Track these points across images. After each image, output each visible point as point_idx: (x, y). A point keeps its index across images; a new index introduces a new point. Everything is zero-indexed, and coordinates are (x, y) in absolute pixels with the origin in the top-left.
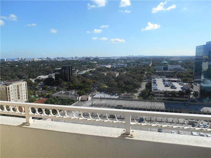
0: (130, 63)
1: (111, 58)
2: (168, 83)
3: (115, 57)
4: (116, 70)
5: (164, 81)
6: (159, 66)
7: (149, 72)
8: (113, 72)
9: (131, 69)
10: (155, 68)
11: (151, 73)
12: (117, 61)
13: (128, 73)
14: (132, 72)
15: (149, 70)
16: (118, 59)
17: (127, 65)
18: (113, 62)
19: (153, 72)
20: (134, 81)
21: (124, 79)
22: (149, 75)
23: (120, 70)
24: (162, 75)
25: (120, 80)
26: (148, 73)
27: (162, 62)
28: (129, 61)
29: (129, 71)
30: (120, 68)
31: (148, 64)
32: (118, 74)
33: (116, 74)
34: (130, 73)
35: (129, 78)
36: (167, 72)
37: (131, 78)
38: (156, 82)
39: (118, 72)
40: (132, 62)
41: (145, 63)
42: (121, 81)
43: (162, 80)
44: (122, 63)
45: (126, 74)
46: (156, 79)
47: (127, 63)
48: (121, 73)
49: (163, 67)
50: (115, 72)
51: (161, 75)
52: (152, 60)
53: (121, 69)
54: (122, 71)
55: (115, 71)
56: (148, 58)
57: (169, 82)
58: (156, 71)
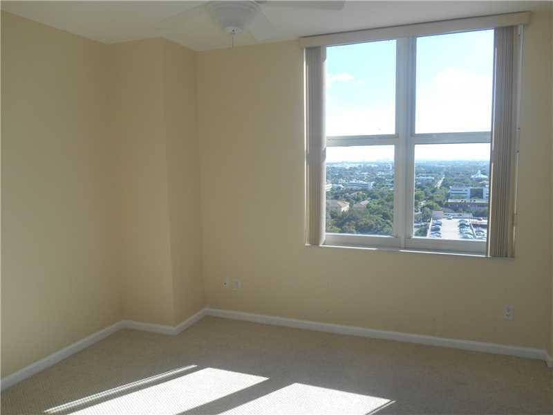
0: (383, 179)
1: (335, 166)
2: (470, 231)
3: (347, 163)
4: (345, 197)
5: (462, 226)
6: (460, 186)
7: (431, 203)
8: (335, 201)
9: (382, 195)
10: (449, 191)
11: (435, 204)
12: (352, 174)
13: (372, 205)
14: (386, 203)
15: (431, 198)
16: (355, 168)
17: (374, 185)
18: (340, 176)
19: (440, 204)
20: (383, 224)
21: (358, 219)
22: (428, 209)
23: (354, 198)
24: (464, 210)
25: (348, 223)
26: (428, 206)
27: (473, 176)
28: (383, 173)
29: (377, 198)
30: (356, 191)
31: (433, 181)
32: (348, 206)
33: (341, 207)
34: (378, 204)
35: (372, 216)
36: (477, 202)
37: (379, 217)
38: (439, 229)
39: (348, 200)
40: (389, 175)
41: (423, 180)
42: (349, 225)
43: (459, 224)
44: (362, 179)
45: (368, 207)
46: (443, 221)
47: (378, 180)
48: (354, 205)
49: (471, 190)
50: (339, 203)
51: (461, 210)
52: (445, 170)
53: (356, 193)
54: (358, 200)
55: (340, 200)
56: (436, 165)
57: (475, 230)
58: (450, 201)
